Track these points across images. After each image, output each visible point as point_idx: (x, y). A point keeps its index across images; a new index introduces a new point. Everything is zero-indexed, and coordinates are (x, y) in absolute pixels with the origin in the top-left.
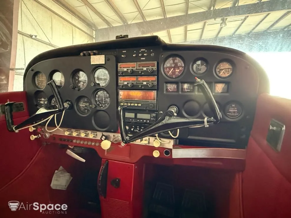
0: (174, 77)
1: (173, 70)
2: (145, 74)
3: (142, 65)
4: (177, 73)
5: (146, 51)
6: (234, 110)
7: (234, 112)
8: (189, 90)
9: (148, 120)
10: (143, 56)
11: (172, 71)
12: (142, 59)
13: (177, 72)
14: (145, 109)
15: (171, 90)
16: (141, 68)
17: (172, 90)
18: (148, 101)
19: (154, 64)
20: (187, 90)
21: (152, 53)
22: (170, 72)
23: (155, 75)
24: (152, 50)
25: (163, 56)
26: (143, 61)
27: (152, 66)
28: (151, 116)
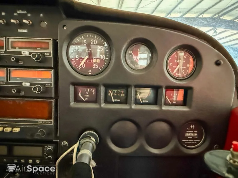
0: (90, 74)
1: (87, 59)
2: (25, 65)
3: (20, 45)
4: (95, 66)
5: (29, 15)
6: (193, 135)
7: (193, 138)
8: (119, 100)
9: (38, 158)
10: (22, 25)
11: (86, 61)
12: (19, 31)
13: (95, 63)
14: (28, 138)
15: (84, 98)
16: (17, 50)
17: (86, 99)
18: (37, 122)
19: (48, 43)
20: (116, 100)
21: (42, 20)
22: (82, 63)
23: (51, 68)
24: (41, 15)
25: (65, 28)
26: (22, 35)
27: (42, 48)
28: (43, 150)
